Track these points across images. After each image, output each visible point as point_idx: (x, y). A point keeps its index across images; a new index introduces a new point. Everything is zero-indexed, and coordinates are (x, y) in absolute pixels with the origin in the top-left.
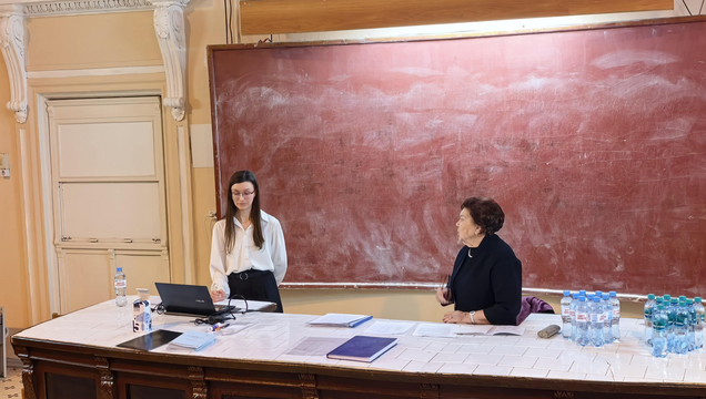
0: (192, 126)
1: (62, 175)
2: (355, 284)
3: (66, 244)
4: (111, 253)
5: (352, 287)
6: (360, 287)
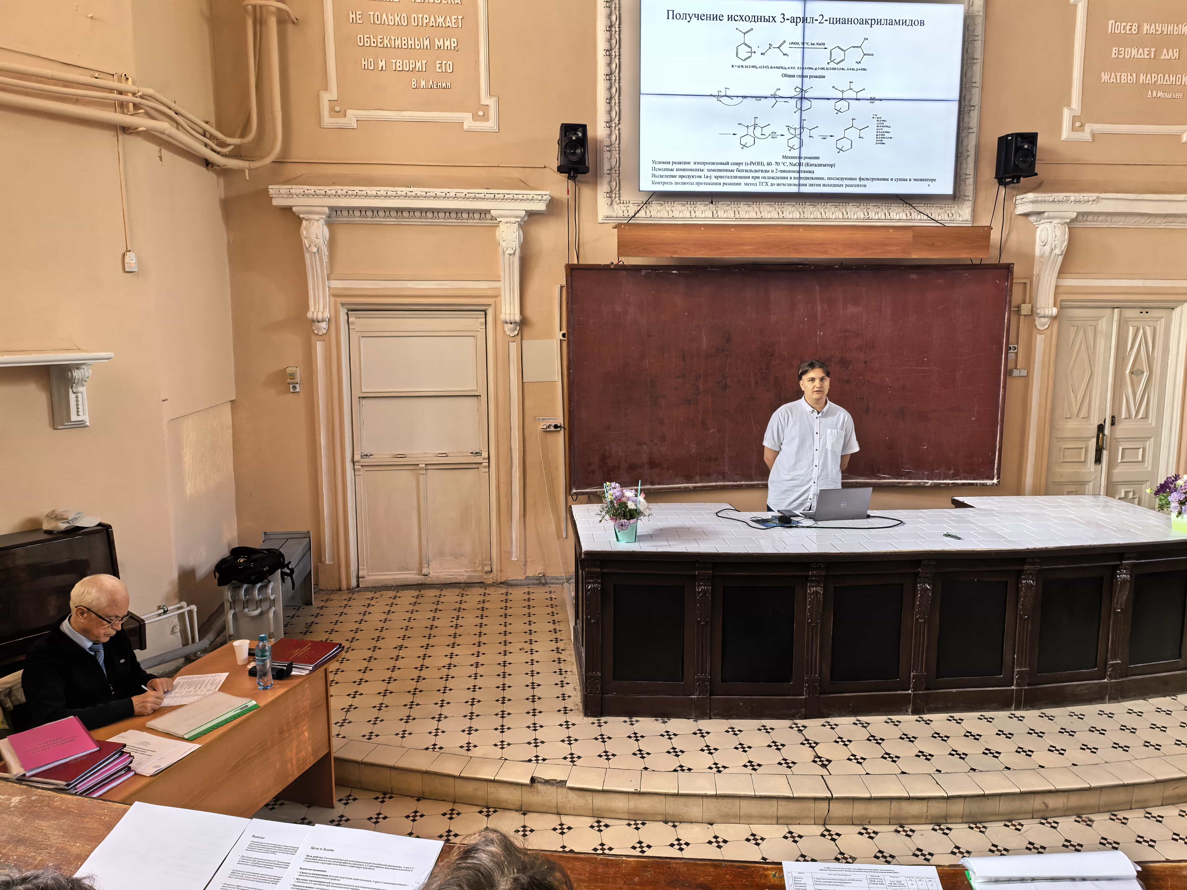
1: (364, 390)
2: (691, 485)
3: (366, 461)
4: (422, 469)
5: (688, 488)
6: (695, 487)
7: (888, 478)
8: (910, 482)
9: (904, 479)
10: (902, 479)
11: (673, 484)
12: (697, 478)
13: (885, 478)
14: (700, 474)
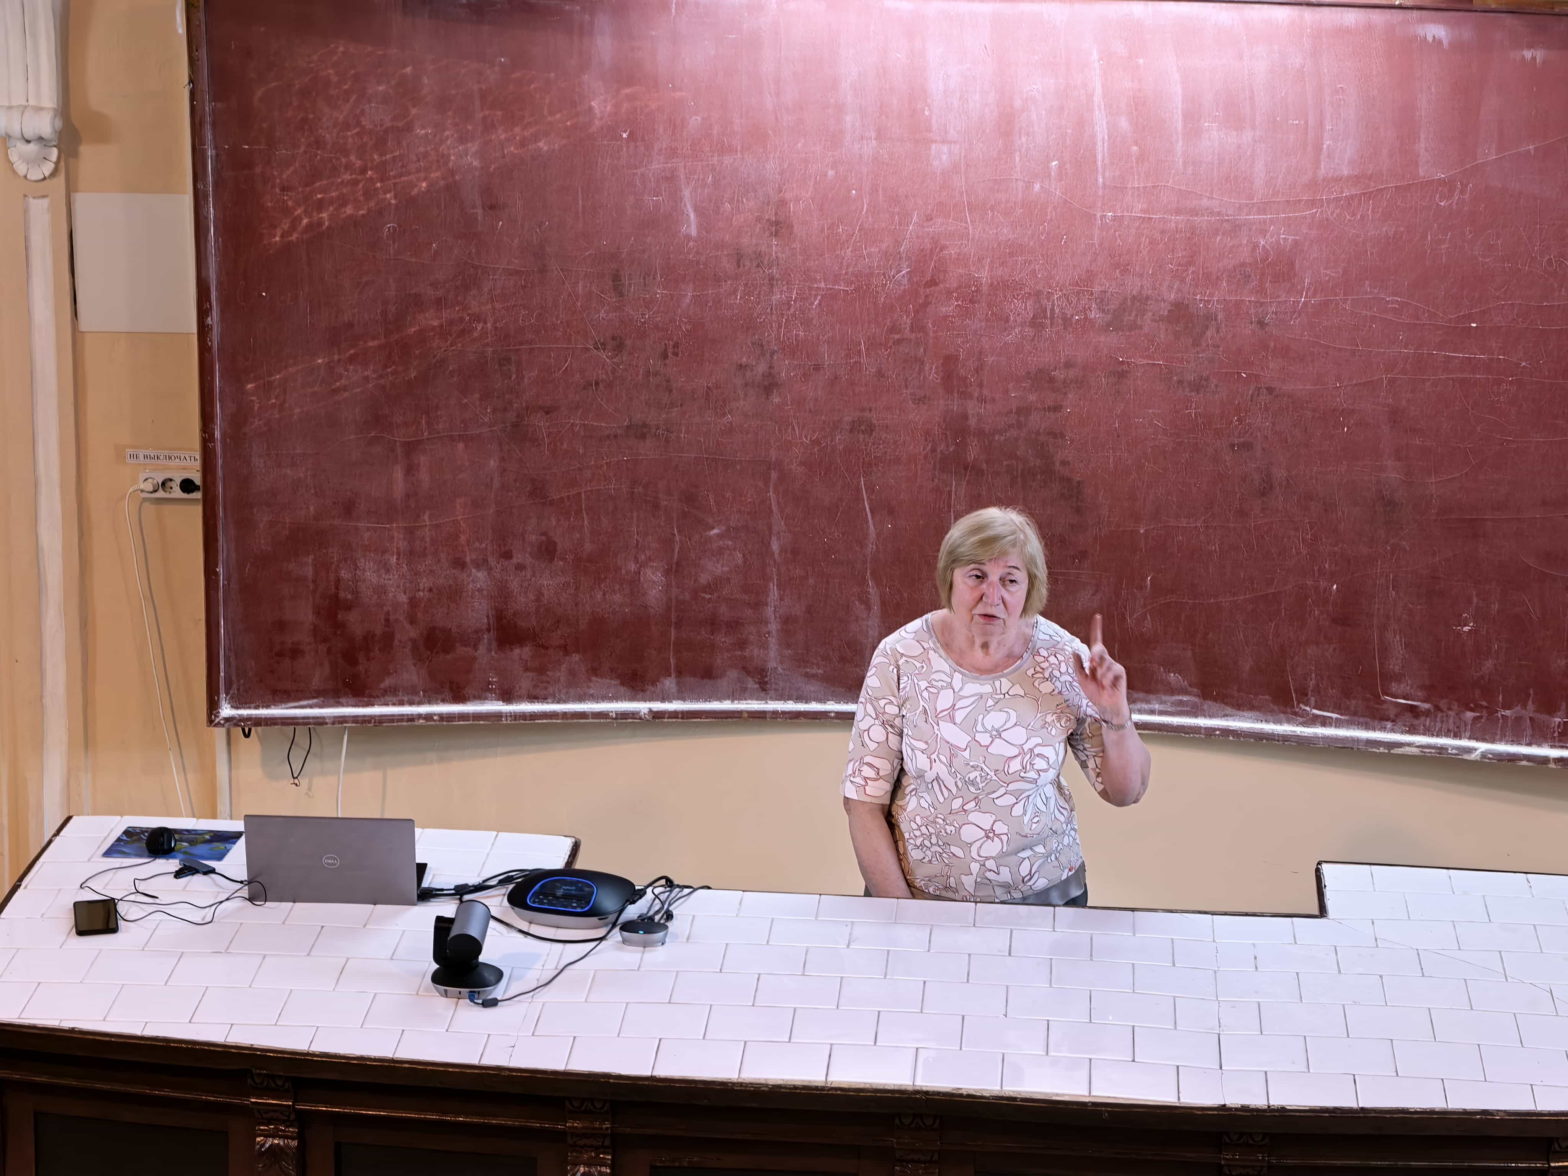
0: (81, 200)
2: (642, 707)
5: (633, 715)
6: (657, 715)
7: (1338, 724)
8: (1409, 745)
9: (1393, 731)
10: (1383, 729)
11: (581, 699)
12: (669, 683)
13: (1325, 722)
14: (680, 673)
